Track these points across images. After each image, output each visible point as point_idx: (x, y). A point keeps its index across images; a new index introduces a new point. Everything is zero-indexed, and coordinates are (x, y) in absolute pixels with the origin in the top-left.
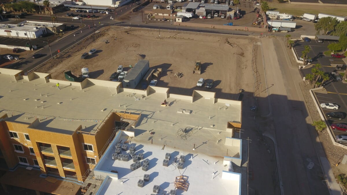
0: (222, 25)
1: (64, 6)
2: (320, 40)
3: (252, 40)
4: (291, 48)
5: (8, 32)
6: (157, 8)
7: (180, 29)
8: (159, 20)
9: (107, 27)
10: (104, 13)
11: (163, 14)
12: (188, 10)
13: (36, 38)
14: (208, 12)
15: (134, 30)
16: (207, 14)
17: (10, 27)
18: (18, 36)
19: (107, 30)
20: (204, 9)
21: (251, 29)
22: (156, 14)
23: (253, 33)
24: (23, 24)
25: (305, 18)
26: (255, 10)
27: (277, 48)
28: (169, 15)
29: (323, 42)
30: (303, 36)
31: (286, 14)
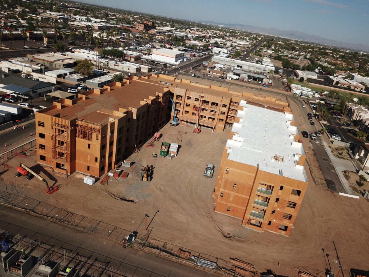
7: (231, 83)
12: (235, 74)
13: (135, 72)
16: (249, 78)
20: (247, 75)
22: (212, 73)
26: (282, 82)
28: (221, 75)
30: (317, 101)
31: (307, 87)
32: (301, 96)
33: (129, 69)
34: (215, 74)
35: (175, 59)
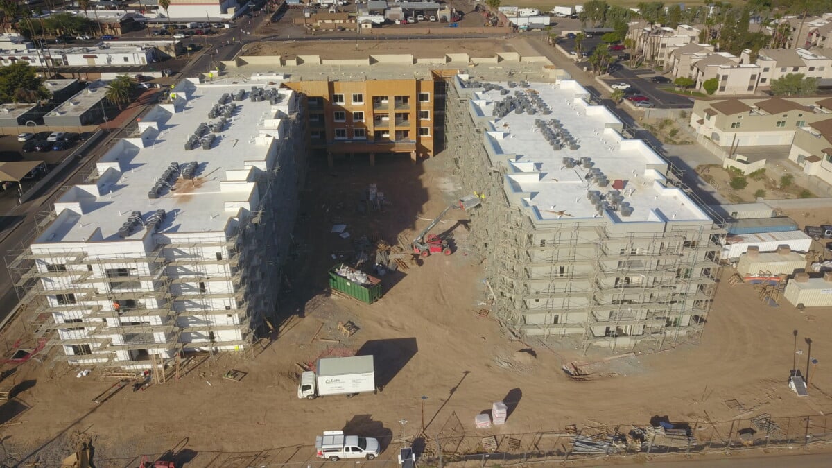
0: (438, 29)
1: (132, 20)
2: (588, 33)
4: (554, 46)
5: (90, 59)
6: (311, 14)
11: (333, 20)
12: (374, 12)
16: (406, 17)
18: (110, 64)
21: (486, 30)
22: (321, 22)
23: (493, 34)
24: (105, 46)
25: (558, 13)
26: (477, 7)
27: (537, 47)
28: (344, 22)
29: (593, 36)
30: (565, 32)
31: (529, 8)
32: (529, 29)
33: (126, 59)
34: (330, 22)
35: (219, 6)
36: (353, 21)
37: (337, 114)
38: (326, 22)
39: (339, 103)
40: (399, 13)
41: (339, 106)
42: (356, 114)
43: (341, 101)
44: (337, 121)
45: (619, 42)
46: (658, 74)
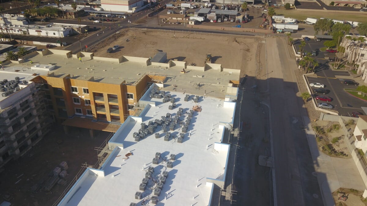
0: (231, 27)
1: (84, 11)
2: (318, 38)
3: (257, 39)
4: (291, 46)
5: (38, 32)
6: (171, 13)
7: (192, 30)
8: (173, 23)
9: (126, 29)
10: (121, 17)
11: (177, 18)
12: (200, 15)
13: (63, 37)
14: (218, 16)
15: (151, 31)
16: (218, 18)
17: (40, 28)
18: (47, 35)
19: (127, 31)
20: (215, 14)
21: (257, 30)
22: (171, 18)
23: (259, 34)
24: (51, 26)
25: (308, 22)
26: (262, 15)
27: (280, 45)
28: (183, 19)
29: (321, 41)
30: (304, 36)
31: (290, 18)
32: (283, 32)
33: (54, 34)
34: (175, 19)
35: (128, 6)
36: (187, 19)
37: (75, 99)
38: (173, 18)
39: (74, 93)
40: (214, 16)
41: (75, 94)
42: (86, 101)
43: (77, 91)
44: (76, 103)
45: (335, 47)
46: (351, 77)
